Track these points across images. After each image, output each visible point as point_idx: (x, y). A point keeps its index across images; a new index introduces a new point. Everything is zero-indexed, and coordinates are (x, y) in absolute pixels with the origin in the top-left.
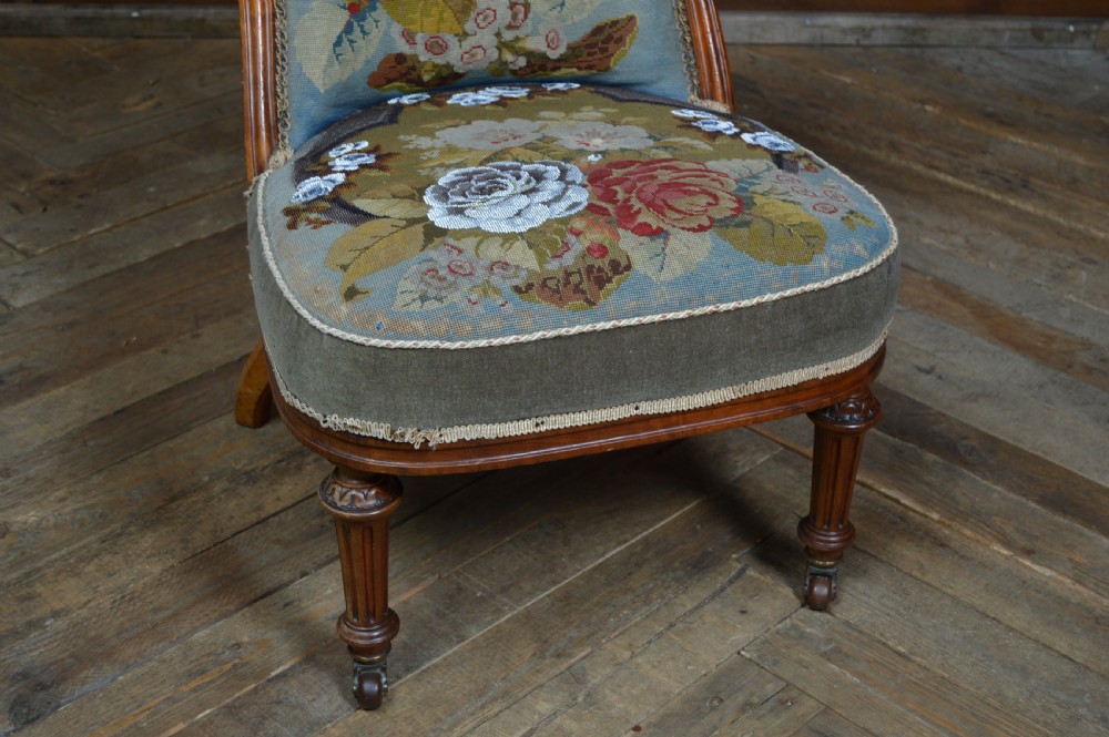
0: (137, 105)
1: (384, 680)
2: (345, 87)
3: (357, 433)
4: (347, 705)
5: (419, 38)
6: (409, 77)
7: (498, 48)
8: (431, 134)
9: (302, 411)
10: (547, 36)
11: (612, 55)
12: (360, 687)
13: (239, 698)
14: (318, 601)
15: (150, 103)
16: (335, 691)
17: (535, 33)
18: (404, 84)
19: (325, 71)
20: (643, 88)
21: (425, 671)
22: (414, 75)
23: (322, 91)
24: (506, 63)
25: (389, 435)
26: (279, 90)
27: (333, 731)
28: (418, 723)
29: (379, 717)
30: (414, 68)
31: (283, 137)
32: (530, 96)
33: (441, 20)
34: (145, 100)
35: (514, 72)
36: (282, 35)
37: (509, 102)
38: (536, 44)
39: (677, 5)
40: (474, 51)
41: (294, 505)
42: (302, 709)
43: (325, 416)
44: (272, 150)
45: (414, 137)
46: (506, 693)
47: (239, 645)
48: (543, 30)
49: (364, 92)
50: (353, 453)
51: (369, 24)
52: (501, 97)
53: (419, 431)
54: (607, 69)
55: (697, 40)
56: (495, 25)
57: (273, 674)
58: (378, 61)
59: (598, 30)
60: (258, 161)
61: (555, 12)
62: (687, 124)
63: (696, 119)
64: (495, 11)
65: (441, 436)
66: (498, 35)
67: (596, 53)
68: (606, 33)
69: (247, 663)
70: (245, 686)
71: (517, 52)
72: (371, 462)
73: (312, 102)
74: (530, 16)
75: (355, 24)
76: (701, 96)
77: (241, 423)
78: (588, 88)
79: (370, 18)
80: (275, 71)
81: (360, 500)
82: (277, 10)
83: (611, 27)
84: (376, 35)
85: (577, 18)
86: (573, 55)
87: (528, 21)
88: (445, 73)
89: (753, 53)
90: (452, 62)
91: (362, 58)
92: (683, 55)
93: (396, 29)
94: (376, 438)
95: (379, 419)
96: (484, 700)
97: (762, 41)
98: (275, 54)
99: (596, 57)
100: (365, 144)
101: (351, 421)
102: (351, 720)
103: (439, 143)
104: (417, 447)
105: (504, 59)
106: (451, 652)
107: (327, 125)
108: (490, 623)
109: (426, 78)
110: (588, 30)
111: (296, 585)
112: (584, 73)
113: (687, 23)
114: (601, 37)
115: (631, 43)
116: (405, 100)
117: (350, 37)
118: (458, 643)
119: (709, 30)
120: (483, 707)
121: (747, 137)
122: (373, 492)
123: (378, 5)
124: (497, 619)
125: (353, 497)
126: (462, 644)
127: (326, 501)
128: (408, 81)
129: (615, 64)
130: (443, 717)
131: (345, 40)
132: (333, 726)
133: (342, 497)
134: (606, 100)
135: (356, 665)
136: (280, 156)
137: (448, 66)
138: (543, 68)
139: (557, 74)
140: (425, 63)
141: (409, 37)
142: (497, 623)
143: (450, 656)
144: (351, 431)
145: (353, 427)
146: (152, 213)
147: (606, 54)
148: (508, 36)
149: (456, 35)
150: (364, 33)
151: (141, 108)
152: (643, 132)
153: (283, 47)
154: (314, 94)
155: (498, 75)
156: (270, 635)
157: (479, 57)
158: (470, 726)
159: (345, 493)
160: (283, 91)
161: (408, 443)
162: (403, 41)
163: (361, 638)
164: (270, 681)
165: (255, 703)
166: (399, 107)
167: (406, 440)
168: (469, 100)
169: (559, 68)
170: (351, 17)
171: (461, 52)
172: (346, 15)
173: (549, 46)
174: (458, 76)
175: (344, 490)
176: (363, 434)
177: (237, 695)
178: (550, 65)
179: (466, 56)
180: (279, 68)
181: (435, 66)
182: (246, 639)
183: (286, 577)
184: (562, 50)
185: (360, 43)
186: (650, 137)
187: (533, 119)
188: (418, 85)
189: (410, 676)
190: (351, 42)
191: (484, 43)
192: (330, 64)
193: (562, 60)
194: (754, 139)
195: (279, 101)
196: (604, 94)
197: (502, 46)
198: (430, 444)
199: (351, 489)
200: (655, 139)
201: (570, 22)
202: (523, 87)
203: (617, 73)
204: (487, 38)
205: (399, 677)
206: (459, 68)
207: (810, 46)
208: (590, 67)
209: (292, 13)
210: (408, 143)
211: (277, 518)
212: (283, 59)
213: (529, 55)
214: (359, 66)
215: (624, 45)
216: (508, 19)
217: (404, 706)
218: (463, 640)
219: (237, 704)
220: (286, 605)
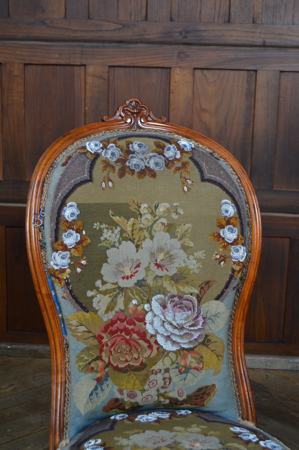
0: (6, 388)
2: (93, 412)
5: (125, 392)
6: (120, 407)
7: (158, 396)
8: (127, 437)
10: (178, 392)
11: (206, 400)
15: (11, 388)
17: (173, 390)
18: (117, 410)
19: (85, 406)
20: (218, 414)
22: (122, 406)
23: (83, 414)
24: (161, 402)
26: (65, 413)
30: (122, 404)
31: (66, 434)
32: (170, 418)
33: (134, 384)
34: (9, 386)
35: (164, 405)
36: (69, 390)
37: (161, 421)
38: (173, 394)
39: (233, 379)
40: (148, 397)
44: (61, 439)
45: (120, 438)
48: (177, 389)
49: (101, 414)
51: (104, 386)
52: (158, 418)
54: (203, 405)
55: (241, 394)
56: (157, 386)
58: (107, 401)
59: (200, 390)
60: (54, 444)
61: (182, 382)
62: (236, 436)
63: (240, 433)
64: (157, 381)
66: (158, 390)
67: (198, 399)
68: (203, 391)
71: (165, 398)
73: (79, 419)
74: (172, 383)
75: (99, 386)
76: (243, 419)
78: (195, 414)
79: (105, 384)
80: (64, 405)
82: (67, 380)
83: (205, 388)
84: (107, 391)
85: (191, 385)
86: (189, 399)
87: (171, 385)
88: (135, 405)
89: (268, 374)
90: (138, 401)
91: (101, 400)
92: (235, 400)
93: (116, 388)
97: (271, 368)
98: (65, 398)
99: (199, 400)
100: (99, 441)
103: (131, 443)
105: (160, 400)
107: (84, 429)
109: (127, 408)
110: (196, 389)
112: (193, 406)
113: (237, 387)
114: (201, 392)
115: (213, 396)
116: (118, 417)
117: (96, 392)
119: (246, 390)
121: (262, 443)
123: (109, 378)
128: (119, 409)
129: (207, 404)
131: (94, 393)
134: (202, 421)
136: (64, 443)
137: (136, 403)
138: (176, 404)
139: (182, 406)
140: (127, 402)
141: (121, 392)
147: (203, 399)
148: (162, 391)
149: (141, 391)
150: (102, 390)
152: (217, 440)
153: (69, 395)
154: (80, 415)
155: (157, 406)
157: (150, 399)
160: (67, 414)
162: (118, 393)
166: (115, 421)
168: (144, 419)
169: (183, 404)
170: (97, 383)
171: (142, 397)
172: (95, 383)
173: (179, 395)
174: (140, 407)
178: (179, 403)
179: (144, 399)
180: (66, 404)
181: (131, 403)
184: (184, 397)
185: (101, 394)
186: (220, 443)
187: (171, 431)
188: (123, 410)
190: (97, 394)
191: (152, 394)
192: (87, 403)
193: (184, 401)
194: (265, 444)
195: (65, 418)
196: (202, 418)
197: (159, 395)
200: (223, 444)
201: (188, 386)
202: (168, 412)
203: (207, 407)
204: (153, 392)
206: (141, 403)
207: (292, 371)
208: (196, 404)
209: (73, 381)
210: (118, 442)
212: (68, 400)
213: (171, 399)
214: (99, 403)
215: (211, 396)
216: (162, 384)
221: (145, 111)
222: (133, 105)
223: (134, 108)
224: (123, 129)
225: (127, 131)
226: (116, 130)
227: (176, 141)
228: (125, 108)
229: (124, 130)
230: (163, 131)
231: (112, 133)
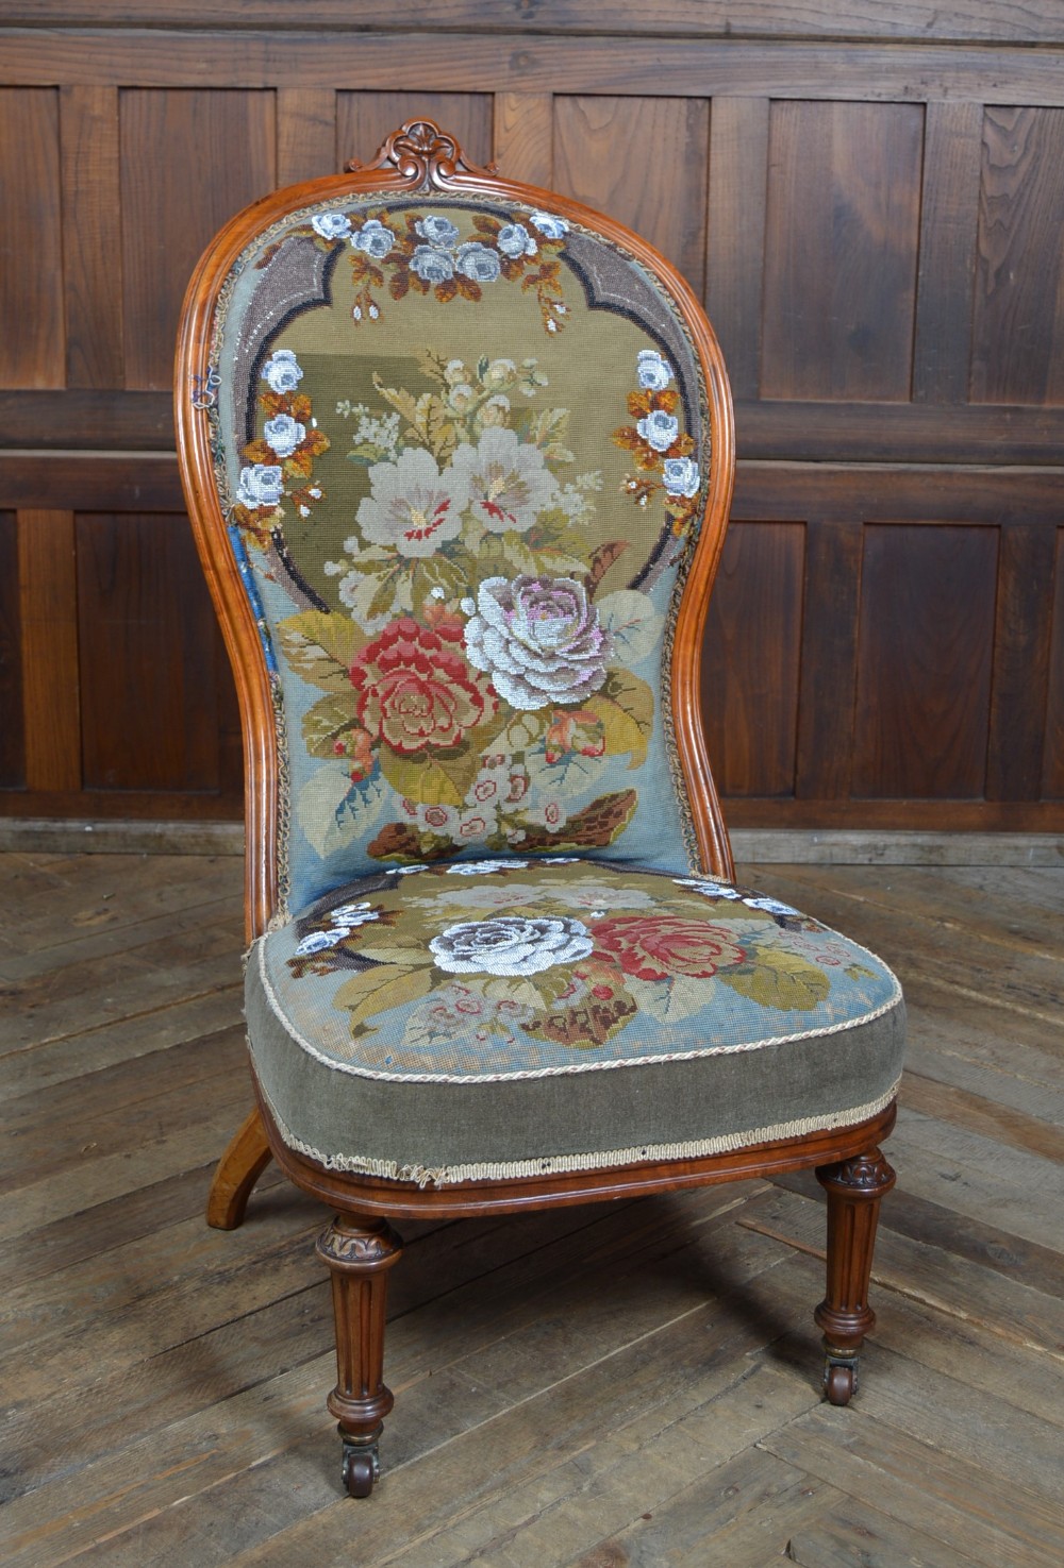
0: (89, 919)
1: (375, 1464)
2: (346, 854)
3: (361, 1172)
4: (334, 1494)
5: (419, 808)
6: (408, 847)
7: (497, 820)
8: (433, 896)
9: (306, 1153)
10: (547, 810)
11: (612, 829)
12: (350, 1470)
13: (218, 1486)
14: (301, 1395)
15: (104, 918)
16: (321, 1480)
17: (535, 806)
18: (402, 855)
19: (326, 838)
20: (643, 863)
21: (418, 1462)
22: (412, 846)
23: (322, 857)
24: (505, 837)
25: (394, 1173)
26: (280, 855)
27: (320, 1518)
28: (412, 1511)
29: (369, 1505)
30: (413, 839)
31: (283, 902)
32: (529, 867)
33: (442, 791)
34: (99, 914)
35: (513, 846)
36: (286, 802)
37: (509, 872)
38: (536, 818)
39: (676, 781)
40: (473, 823)
41: (272, 1305)
42: (287, 1498)
43: (329, 1157)
44: (271, 915)
45: (415, 898)
46: (505, 1483)
47: (216, 1437)
48: (543, 804)
49: (364, 861)
50: (356, 1196)
51: (371, 792)
52: (501, 868)
53: (425, 1169)
54: (607, 844)
55: (696, 815)
56: (497, 797)
57: (254, 1464)
58: (379, 829)
59: (598, 804)
60: (257, 925)
61: (555, 786)
62: (689, 890)
63: (697, 886)
64: (495, 784)
65: (447, 1175)
66: (498, 807)
67: (595, 827)
68: (605, 807)
69: (226, 1453)
70: (224, 1475)
71: (517, 826)
72: (375, 1204)
73: (312, 868)
74: (530, 789)
75: (358, 792)
76: (702, 871)
77: (213, 1225)
78: (587, 862)
79: (371, 787)
80: (278, 837)
81: (361, 1250)
82: (282, 777)
83: (610, 801)
84: (377, 804)
85: (577, 792)
86: (573, 829)
87: (527, 794)
88: (444, 845)
89: (758, 873)
90: (452, 834)
91: (363, 826)
92: (683, 830)
93: (398, 798)
94: (381, 1178)
95: (386, 1157)
96: (481, 1489)
97: (766, 861)
98: (278, 820)
99: (595, 831)
100: (367, 905)
101: (356, 1160)
102: (339, 1507)
103: (441, 903)
104: (422, 1186)
105: (503, 833)
106: (445, 1444)
107: (327, 892)
108: (487, 1417)
109: (425, 849)
110: (588, 804)
111: (277, 1380)
112: (583, 848)
113: (687, 798)
114: (599, 812)
115: (630, 819)
116: (404, 870)
117: (353, 805)
118: (452, 1436)
119: (708, 805)
120: (481, 1496)
121: (749, 902)
122: (373, 1242)
123: (380, 774)
124: (495, 1414)
125: (354, 1246)
126: (457, 1437)
127: (325, 1251)
128: (407, 852)
129: (615, 839)
130: (438, 1505)
131: (347, 807)
132: (321, 1514)
133: (342, 1247)
134: (606, 871)
135: (345, 1447)
136: (279, 920)
137: (447, 838)
138: (542, 842)
139: (556, 848)
140: (425, 834)
141: (410, 807)
142: (494, 1417)
143: (444, 1448)
144: (356, 1171)
145: (358, 1166)
146: (109, 1024)
147: (606, 828)
148: (508, 809)
149: (457, 807)
150: (366, 801)
151: (94, 922)
152: (645, 895)
153: (286, 814)
154: (315, 860)
155: (497, 850)
156: (249, 1427)
157: (478, 830)
158: (468, 1514)
159: (345, 1243)
160: (284, 857)
161: (413, 1182)
162: (404, 810)
163: (354, 1412)
164: (250, 1470)
165: (237, 1491)
166: (398, 877)
167: (412, 1179)
168: (469, 870)
169: (558, 843)
170: (354, 785)
171: (461, 824)
172: (349, 783)
173: (548, 820)
174: (457, 849)
175: (344, 1240)
176: (368, 1173)
177: (216, 1483)
178: (549, 840)
179: (465, 828)
180: (281, 835)
181: (435, 837)
182: (223, 1431)
183: (265, 1373)
184: (562, 824)
185: (362, 811)
186: (651, 899)
187: (534, 885)
188: (416, 858)
189: (401, 1467)
190: (353, 809)
191: (483, 816)
192: (331, 831)
193: (562, 834)
194: (756, 903)
195: (280, 866)
196: (604, 867)
197: (501, 818)
198: (436, 1184)
199: (352, 1238)
200: (657, 901)
201: (569, 796)
202: (522, 860)
203: (616, 847)
204: (487, 812)
205: (389, 1468)
206: (458, 841)
207: (819, 865)
208: (590, 842)
209: (296, 781)
210: (410, 903)
211: (253, 1317)
212: (286, 826)
213: (528, 828)
214: (359, 834)
215: (624, 819)
216: (508, 792)
217: (396, 1494)
218: (458, 1433)
219: (216, 1492)
220: (266, 1399)
221: (449, 150)
222: (418, 133)
223: (421, 141)
224: (397, 189)
225: (406, 196)
226: (381, 192)
227: (526, 216)
228: (401, 143)
229: (399, 193)
230: (494, 196)
231: (371, 198)
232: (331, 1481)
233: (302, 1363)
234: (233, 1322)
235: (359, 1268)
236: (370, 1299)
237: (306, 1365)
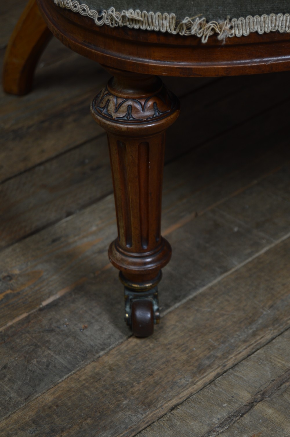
1: (156, 307)
3: (136, 27)
4: (118, 334)
9: (75, 10)
12: (133, 314)
13: (11, 327)
14: (84, 237)
16: (105, 319)
21: (193, 300)
25: (173, 27)
27: (106, 359)
28: (192, 351)
29: (151, 345)
41: (57, 157)
42: (75, 338)
43: (100, 12)
46: (276, 321)
47: (10, 277)
50: (131, 54)
53: (207, 22)
57: (44, 303)
65: (231, 28)
69: (18, 294)
70: (17, 316)
72: (152, 62)
77: (8, 92)
81: (137, 111)
94: (159, 32)
95: (163, 8)
96: (254, 327)
101: (130, 13)
102: (124, 347)
104: (204, 41)
106: (215, 282)
108: (250, 255)
111: (63, 223)
118: (222, 273)
120: (254, 334)
122: (150, 103)
124: (257, 251)
125: (130, 107)
126: (226, 274)
127: (100, 113)
130: (216, 344)
132: (107, 354)
133: (118, 108)
135: (127, 293)
142: (257, 255)
143: (215, 285)
144: (130, 26)
145: (133, 20)
156: (39, 267)
158: (244, 353)
159: (121, 104)
161: (194, 37)
163: (135, 264)
164: (41, 310)
165: (28, 332)
167: (193, 32)
175: (120, 101)
176: (143, 28)
177: (10, 324)
182: (17, 272)
183: (53, 216)
189: (177, 305)
198: (220, 37)
199: (127, 99)
205: (167, 306)
211: (42, 168)
217: (175, 334)
218: (226, 271)
219: (9, 333)
220: (54, 241)
232: (115, 320)
233: (84, 207)
234: (25, 171)
235: (136, 130)
236: (148, 160)
237: (88, 210)
